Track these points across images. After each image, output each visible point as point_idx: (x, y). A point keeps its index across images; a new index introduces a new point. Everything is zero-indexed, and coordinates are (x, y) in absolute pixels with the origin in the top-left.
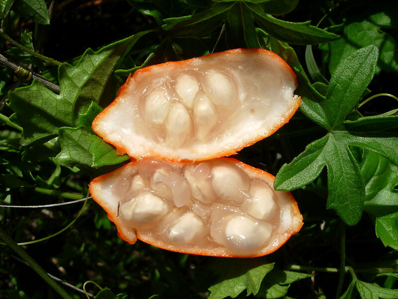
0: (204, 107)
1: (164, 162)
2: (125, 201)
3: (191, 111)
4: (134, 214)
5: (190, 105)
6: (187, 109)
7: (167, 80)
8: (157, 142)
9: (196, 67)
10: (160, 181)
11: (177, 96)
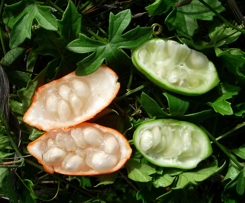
0: (74, 99)
1: (60, 130)
2: (45, 153)
3: (69, 103)
4: (50, 158)
5: (67, 99)
6: (66, 101)
7: (54, 90)
8: (56, 121)
9: (67, 80)
10: (60, 139)
11: (60, 96)
